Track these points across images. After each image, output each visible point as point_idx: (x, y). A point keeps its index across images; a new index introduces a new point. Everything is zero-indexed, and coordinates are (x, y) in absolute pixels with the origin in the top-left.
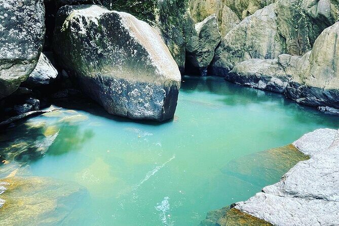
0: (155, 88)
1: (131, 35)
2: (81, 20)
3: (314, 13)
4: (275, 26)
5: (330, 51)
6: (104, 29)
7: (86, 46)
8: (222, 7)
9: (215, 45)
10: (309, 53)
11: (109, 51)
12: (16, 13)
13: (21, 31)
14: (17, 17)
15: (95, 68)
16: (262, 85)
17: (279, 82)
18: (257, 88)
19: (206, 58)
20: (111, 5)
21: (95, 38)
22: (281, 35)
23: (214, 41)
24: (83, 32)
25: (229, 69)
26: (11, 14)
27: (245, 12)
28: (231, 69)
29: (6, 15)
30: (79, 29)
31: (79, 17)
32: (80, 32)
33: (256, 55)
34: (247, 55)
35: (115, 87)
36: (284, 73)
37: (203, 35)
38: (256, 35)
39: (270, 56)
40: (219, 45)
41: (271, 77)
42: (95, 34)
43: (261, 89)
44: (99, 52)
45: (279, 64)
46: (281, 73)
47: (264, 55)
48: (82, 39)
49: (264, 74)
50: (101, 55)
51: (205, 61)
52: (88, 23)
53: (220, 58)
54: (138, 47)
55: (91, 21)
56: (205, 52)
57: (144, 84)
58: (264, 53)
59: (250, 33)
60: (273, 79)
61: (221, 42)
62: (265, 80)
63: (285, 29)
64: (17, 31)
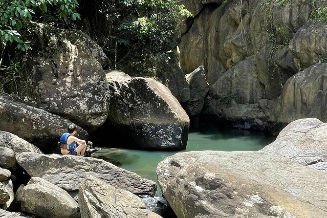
0: (175, 127)
1: (156, 93)
2: (115, 84)
3: (283, 64)
4: (255, 76)
5: (292, 95)
6: (133, 90)
7: (120, 102)
8: (206, 56)
9: (204, 94)
10: (280, 97)
11: (138, 105)
12: (97, 86)
13: (100, 96)
14: (97, 87)
15: (128, 117)
16: (247, 126)
17: (260, 122)
18: (244, 129)
19: (197, 107)
20: (116, 66)
21: (126, 97)
22: (261, 83)
23: (203, 90)
24: (118, 92)
25: (218, 115)
26: (94, 87)
27: (229, 61)
28: (220, 115)
29: (92, 87)
30: (114, 91)
31: (113, 82)
32: (115, 93)
33: (241, 101)
34: (234, 102)
35: (146, 129)
36: (264, 115)
37: (193, 86)
38: (240, 83)
39: (253, 101)
40: (208, 94)
41: (254, 119)
42: (126, 94)
43: (247, 130)
44: (130, 106)
45: (260, 107)
46: (261, 115)
47: (248, 100)
48: (117, 98)
49: (248, 117)
50: (132, 108)
51: (196, 110)
52: (121, 86)
53: (209, 106)
54: (161, 101)
55: (123, 85)
56: (196, 102)
57: (166, 126)
58: (248, 99)
59: (234, 82)
60: (256, 120)
61: (209, 91)
62: (250, 122)
63: (264, 78)
64: (98, 96)
